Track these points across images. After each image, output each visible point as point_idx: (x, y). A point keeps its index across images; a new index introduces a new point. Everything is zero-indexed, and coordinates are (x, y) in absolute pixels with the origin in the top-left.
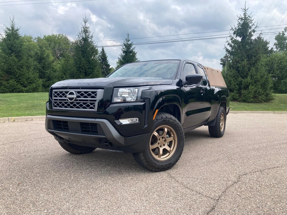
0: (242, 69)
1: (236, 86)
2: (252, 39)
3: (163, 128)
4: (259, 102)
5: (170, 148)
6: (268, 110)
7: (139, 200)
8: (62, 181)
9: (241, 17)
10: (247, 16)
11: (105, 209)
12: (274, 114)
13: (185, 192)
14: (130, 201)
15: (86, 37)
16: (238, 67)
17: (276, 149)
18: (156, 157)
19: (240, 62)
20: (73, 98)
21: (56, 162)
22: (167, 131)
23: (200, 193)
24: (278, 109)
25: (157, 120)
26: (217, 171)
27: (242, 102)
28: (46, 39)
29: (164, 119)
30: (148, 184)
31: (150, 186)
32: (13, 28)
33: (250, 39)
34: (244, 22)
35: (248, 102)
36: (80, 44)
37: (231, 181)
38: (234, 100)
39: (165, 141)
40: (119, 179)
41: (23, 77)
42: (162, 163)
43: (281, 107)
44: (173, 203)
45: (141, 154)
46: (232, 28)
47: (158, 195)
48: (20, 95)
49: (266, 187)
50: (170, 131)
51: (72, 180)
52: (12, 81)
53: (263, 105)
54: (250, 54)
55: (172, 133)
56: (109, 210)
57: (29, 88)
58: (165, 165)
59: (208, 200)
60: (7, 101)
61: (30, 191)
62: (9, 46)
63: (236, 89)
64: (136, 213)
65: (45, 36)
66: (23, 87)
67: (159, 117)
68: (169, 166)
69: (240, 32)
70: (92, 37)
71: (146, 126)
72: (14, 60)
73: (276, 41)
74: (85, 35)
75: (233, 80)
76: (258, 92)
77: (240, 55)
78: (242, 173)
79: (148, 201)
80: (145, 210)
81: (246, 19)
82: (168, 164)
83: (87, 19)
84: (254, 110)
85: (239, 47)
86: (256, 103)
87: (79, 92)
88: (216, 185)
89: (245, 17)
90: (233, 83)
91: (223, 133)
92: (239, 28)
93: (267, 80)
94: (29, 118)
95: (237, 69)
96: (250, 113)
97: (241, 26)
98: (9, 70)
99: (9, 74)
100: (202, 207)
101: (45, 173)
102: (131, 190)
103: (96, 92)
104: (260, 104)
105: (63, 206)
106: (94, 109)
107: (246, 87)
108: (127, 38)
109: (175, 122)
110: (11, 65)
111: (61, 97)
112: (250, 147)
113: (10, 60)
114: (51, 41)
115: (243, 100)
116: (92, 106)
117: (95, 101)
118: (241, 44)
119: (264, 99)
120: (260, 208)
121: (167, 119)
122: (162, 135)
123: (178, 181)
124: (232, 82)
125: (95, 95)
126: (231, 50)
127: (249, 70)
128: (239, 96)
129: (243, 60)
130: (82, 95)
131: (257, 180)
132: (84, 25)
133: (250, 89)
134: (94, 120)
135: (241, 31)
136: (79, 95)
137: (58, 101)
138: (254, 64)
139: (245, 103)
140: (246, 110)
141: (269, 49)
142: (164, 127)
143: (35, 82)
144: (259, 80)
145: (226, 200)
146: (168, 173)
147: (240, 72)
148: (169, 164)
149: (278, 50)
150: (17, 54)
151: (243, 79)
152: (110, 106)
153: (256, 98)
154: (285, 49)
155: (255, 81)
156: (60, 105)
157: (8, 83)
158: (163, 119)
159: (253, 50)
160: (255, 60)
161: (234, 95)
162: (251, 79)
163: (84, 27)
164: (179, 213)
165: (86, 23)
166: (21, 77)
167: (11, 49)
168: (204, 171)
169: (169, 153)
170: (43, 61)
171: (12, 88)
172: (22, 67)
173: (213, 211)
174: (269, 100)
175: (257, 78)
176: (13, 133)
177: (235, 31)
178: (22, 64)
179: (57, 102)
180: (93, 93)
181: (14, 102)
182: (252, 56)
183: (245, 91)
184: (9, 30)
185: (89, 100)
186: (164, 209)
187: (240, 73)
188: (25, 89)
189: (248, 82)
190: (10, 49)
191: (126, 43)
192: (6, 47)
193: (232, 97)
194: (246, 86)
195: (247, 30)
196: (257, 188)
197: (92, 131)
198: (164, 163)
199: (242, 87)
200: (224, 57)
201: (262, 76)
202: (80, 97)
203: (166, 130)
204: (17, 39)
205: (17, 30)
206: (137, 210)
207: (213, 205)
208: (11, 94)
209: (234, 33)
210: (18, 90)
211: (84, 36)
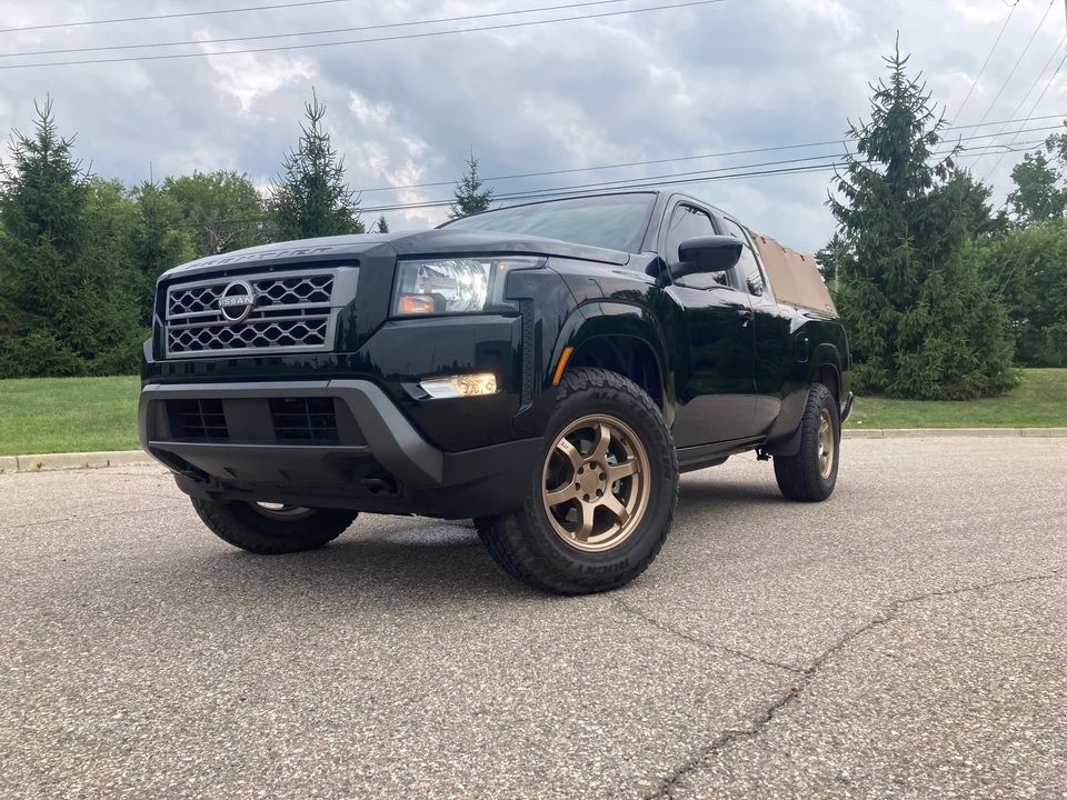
0: (897, 275)
1: (876, 338)
2: (927, 167)
3: (595, 428)
4: (963, 396)
5: (625, 505)
6: (998, 423)
7: (498, 677)
8: (199, 628)
9: (882, 89)
10: (905, 85)
11: (358, 707)
12: (1022, 439)
13: (681, 652)
14: (462, 681)
15: (317, 173)
16: (881, 270)
17: (1033, 528)
18: (571, 539)
19: (888, 249)
20: (242, 307)
21: (181, 576)
22: (609, 437)
23: (739, 653)
24: (1036, 421)
25: (571, 391)
26: (808, 591)
27: (899, 398)
28: (171, 192)
29: (597, 390)
30: (535, 631)
31: (542, 637)
32: (46, 142)
33: (920, 166)
34: (896, 105)
35: (924, 398)
36: (297, 199)
37: (863, 617)
38: (871, 390)
39: (603, 476)
40: (425, 619)
41: (81, 322)
42: (592, 561)
43: (1046, 414)
44: (633, 682)
45: (507, 523)
46: (854, 130)
47: (575, 662)
48: (70, 384)
49: (999, 633)
50: (622, 440)
51: (240, 625)
52: (39, 336)
53: (978, 408)
54: (921, 221)
55: (627, 449)
56: (376, 707)
57: (105, 362)
58: (605, 567)
59: (774, 672)
60: (15, 403)
61: (68, 658)
62: (31, 206)
63: (877, 349)
64: (480, 715)
65: (169, 181)
66: (79, 356)
67: (576, 382)
68: (619, 572)
69: (880, 144)
70: (339, 171)
71: (525, 407)
72: (48, 257)
73: (1017, 187)
74: (314, 164)
75: (865, 317)
76: (957, 359)
77: (887, 227)
78: (907, 596)
79: (533, 678)
80: (518, 704)
81: (900, 94)
82: (616, 565)
83: (319, 107)
84: (947, 424)
85: (881, 194)
86: (952, 399)
87: (264, 285)
88: (804, 631)
89: (897, 88)
90: (862, 329)
91: (828, 485)
92: (878, 128)
93: (988, 317)
94: (96, 459)
95: (878, 276)
96: (932, 434)
97: (885, 121)
98: (30, 296)
99: (28, 311)
100: (747, 693)
101: (134, 608)
102: (470, 650)
103: (330, 277)
104: (966, 403)
105: (190, 698)
106: (321, 342)
107: (914, 343)
108: (469, 177)
109: (639, 403)
110: (37, 274)
111: (197, 308)
112: (933, 526)
113: (35, 258)
114: (191, 200)
115: (903, 391)
116: (313, 332)
117: (327, 310)
118: (888, 185)
119: (982, 385)
120: (978, 693)
121: (605, 390)
122: (591, 453)
123: (653, 622)
124: (859, 326)
125: (324, 289)
126: (852, 208)
127: (922, 278)
128: (886, 376)
129: (899, 243)
130: (277, 292)
131: (962, 614)
132: (311, 127)
133: (930, 350)
134: (322, 384)
135: (885, 137)
136: (265, 293)
137: (188, 325)
138: (937, 257)
139: (910, 403)
140: (916, 424)
141: (993, 215)
142: (597, 422)
143: (128, 338)
144: (959, 316)
145: (843, 670)
146: (619, 600)
147: (889, 288)
148: (621, 567)
149: (1026, 217)
150: (61, 237)
151: (900, 314)
152: (384, 328)
153: (953, 382)
154: (1051, 215)
155: (945, 319)
156: (195, 339)
157: (24, 343)
158: (591, 390)
159: (933, 206)
160: (940, 243)
161: (869, 375)
162: (930, 313)
163: (309, 137)
164: (656, 711)
165: (317, 123)
166: (72, 321)
167: (38, 216)
168: (759, 592)
169: (620, 524)
170: (158, 264)
171: (41, 362)
172: (78, 283)
173: (792, 702)
174: (999, 388)
175: (952, 309)
176: (28, 501)
177: (862, 139)
178: (81, 272)
179: (183, 331)
180: (318, 280)
181: (42, 404)
182: (929, 226)
183: (910, 358)
184: (32, 147)
185: (303, 312)
186: (597, 702)
187: (887, 289)
188: (90, 363)
189: (921, 322)
190: (36, 218)
191: (465, 195)
192: (19, 211)
193: (864, 381)
194: (911, 339)
195: (906, 136)
196: (963, 637)
197: (316, 433)
198: (600, 561)
199: (899, 341)
200: (829, 248)
201: (971, 301)
202: (270, 303)
203: (605, 434)
204: (62, 180)
205: (63, 148)
206: (487, 707)
207: (790, 687)
208: (33, 380)
209: (861, 148)
210: (62, 368)
211: (310, 168)
